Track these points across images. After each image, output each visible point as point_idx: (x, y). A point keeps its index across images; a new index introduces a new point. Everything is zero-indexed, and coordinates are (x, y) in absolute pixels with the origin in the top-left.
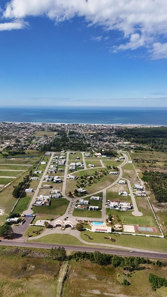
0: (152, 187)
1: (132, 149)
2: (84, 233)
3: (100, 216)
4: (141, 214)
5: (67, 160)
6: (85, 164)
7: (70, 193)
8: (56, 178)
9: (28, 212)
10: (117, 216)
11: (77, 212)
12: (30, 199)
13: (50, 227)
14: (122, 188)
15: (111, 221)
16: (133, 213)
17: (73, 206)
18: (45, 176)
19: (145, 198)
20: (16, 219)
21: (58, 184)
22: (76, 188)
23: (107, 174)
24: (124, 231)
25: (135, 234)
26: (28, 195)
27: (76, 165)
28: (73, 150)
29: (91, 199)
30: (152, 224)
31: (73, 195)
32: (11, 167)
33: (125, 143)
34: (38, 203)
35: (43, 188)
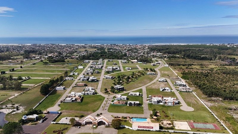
0: (196, 84)
1: (166, 57)
3: (142, 112)
4: (191, 109)
5: (105, 65)
6: (122, 68)
7: (106, 90)
8: (91, 78)
10: (163, 111)
11: (113, 108)
12: (60, 96)
13: (78, 125)
14: (162, 85)
15: (155, 116)
16: (181, 108)
17: (109, 102)
18: (81, 76)
19: (191, 93)
20: (35, 116)
21: (93, 83)
22: (113, 85)
23: (145, 75)
24: (176, 128)
25: (192, 133)
26: (58, 93)
27: (113, 69)
28: (110, 59)
29: (129, 95)
31: (109, 92)
34: (68, 99)
35: (77, 86)
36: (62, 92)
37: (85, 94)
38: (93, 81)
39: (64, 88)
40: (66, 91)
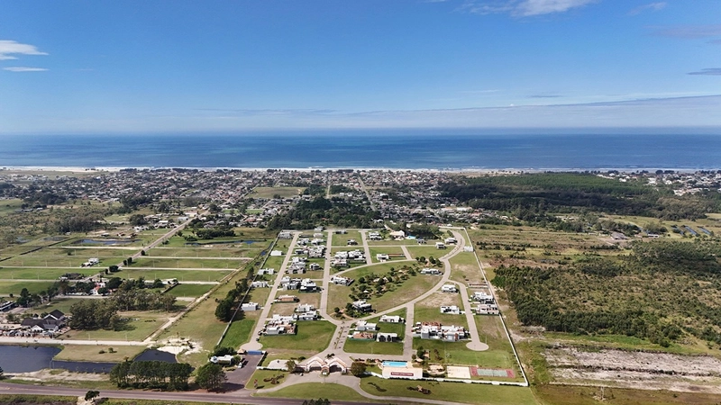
0: (513, 297)
1: (475, 221)
2: (367, 380)
3: (400, 351)
4: (485, 347)
5: (329, 245)
6: (367, 255)
7: (337, 310)
8: (305, 283)
9: (252, 345)
10: (436, 351)
11: (352, 345)
12: (253, 323)
13: (299, 371)
14: (448, 299)
15: (422, 358)
16: (468, 345)
17: (343, 334)
18: (282, 278)
19: (496, 317)
20: (228, 358)
21: (310, 295)
22: (350, 301)
23: (418, 274)
24: (449, 376)
25: (470, 381)
26: (248, 315)
27: (348, 257)
28: (341, 225)
29: (381, 320)
30: (506, 363)
31: (344, 315)
32: (206, 264)
33: (459, 209)
34: (271, 328)
35: (279, 302)
36: (255, 314)
37: (298, 319)
38: (309, 290)
39: (257, 308)
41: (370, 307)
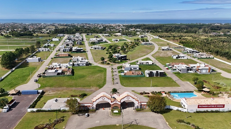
5: (85, 38)
7: (103, 59)
8: (74, 48)
9: (29, 86)
12: (35, 69)
17: (115, 73)
23: (140, 45)
27: (97, 40)
29: (138, 64)
31: (109, 62)
34: (50, 71)
35: (57, 57)
36: (37, 64)
37: (73, 65)
38: (78, 51)
39: (39, 60)
40: (43, 63)
41: (126, 57)
